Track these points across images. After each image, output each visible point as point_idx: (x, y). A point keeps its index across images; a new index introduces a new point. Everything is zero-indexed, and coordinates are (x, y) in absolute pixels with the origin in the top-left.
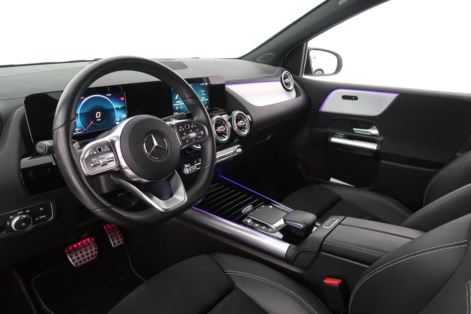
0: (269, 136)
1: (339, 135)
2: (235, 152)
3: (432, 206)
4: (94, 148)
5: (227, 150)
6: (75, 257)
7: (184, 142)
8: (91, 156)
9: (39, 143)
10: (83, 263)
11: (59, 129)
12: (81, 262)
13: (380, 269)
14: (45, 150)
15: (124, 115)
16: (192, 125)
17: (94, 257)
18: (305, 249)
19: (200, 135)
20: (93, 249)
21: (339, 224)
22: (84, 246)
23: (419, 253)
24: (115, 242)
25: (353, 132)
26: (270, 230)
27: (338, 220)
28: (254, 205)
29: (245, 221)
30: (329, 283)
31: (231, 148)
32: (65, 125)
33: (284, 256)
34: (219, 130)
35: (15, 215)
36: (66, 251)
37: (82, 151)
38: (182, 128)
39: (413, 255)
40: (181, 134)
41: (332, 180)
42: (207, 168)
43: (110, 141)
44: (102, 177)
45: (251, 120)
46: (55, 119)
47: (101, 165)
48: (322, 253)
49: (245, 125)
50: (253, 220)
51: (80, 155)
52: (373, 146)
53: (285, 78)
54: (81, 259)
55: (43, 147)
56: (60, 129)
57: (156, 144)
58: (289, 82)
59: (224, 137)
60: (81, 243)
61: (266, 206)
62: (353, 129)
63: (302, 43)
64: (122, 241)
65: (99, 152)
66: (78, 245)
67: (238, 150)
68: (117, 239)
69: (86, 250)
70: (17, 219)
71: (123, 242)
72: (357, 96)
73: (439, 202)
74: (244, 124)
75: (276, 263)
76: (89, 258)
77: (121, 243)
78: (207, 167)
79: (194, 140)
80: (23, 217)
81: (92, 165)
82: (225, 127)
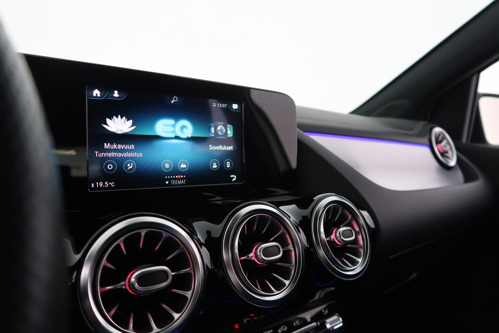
34: (256, 256)
45: (372, 225)
49: (355, 241)
53: (438, 142)
58: (446, 150)
67: (330, 323)
74: (353, 237)
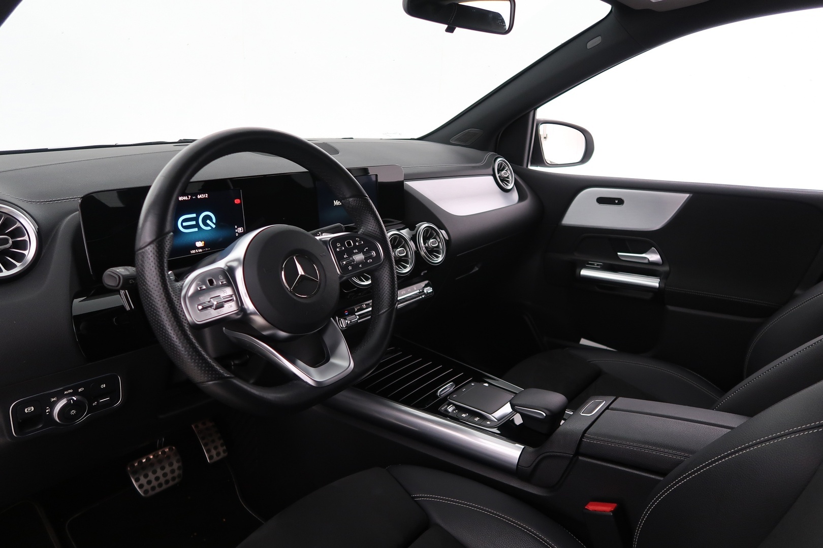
0: (476, 267)
1: (593, 264)
2: (422, 293)
3: (763, 374)
4: (202, 279)
5: (409, 289)
6: (143, 480)
7: (344, 269)
8: (198, 293)
9: (109, 270)
10: (158, 490)
11: (147, 248)
12: (153, 488)
13: (685, 478)
14: (118, 281)
15: (240, 229)
16: (357, 241)
17: (177, 480)
18: (551, 454)
19: (371, 257)
20: (176, 465)
21: (607, 408)
22: (160, 461)
23: (752, 446)
24: (212, 454)
25: (618, 258)
26: (489, 423)
27: (604, 402)
28: (456, 382)
29: (443, 409)
30: (595, 511)
31: (414, 287)
32: (157, 240)
33: (515, 467)
35: (60, 396)
36: (129, 469)
37: (183, 284)
38: (342, 246)
39: (742, 450)
40: (339, 256)
41: (584, 342)
42: (384, 313)
43: (226, 268)
44: (207, 331)
45: (447, 238)
46: (139, 231)
47: (214, 307)
48: (580, 458)
49: (438, 247)
50: (457, 407)
51: (181, 290)
52: (654, 282)
53: (499, 171)
54: (155, 483)
55: (115, 278)
56: (149, 247)
57: (301, 271)
58: (506, 176)
59: (405, 267)
60: (154, 456)
61: (478, 384)
62: (617, 254)
63: (528, 111)
64: (224, 451)
65: (211, 287)
66: (149, 459)
67: (426, 290)
68: (216, 448)
69: (163, 468)
70: (63, 402)
71: (226, 454)
72: (623, 198)
73: (776, 366)
74: (437, 244)
75: (501, 480)
76: (167, 482)
77: (222, 455)
78: (383, 311)
79: (360, 266)
80: (73, 400)
81: (200, 307)
82: (406, 249)
